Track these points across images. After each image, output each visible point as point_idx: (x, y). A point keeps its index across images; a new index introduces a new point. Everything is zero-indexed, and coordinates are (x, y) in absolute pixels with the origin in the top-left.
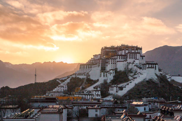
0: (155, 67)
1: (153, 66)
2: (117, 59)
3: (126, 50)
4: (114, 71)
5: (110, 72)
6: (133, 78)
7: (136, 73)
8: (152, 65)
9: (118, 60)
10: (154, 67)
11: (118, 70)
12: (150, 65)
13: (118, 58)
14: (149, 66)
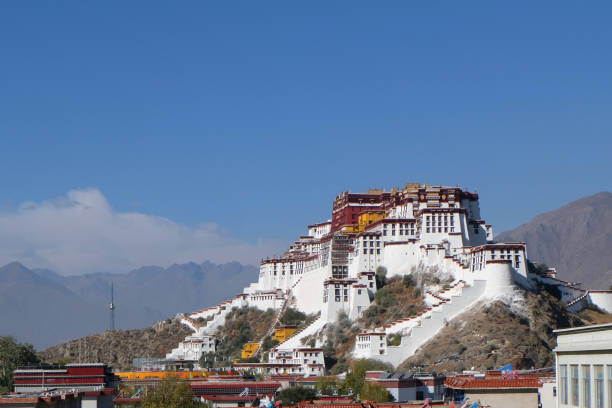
0: (517, 257)
1: (509, 257)
2: (385, 234)
3: (420, 201)
4: (374, 278)
5: (360, 282)
6: (437, 301)
7: (452, 284)
8: (505, 253)
9: (389, 238)
10: (513, 259)
11: (389, 276)
12: (498, 254)
13: (389, 232)
14: (493, 257)
